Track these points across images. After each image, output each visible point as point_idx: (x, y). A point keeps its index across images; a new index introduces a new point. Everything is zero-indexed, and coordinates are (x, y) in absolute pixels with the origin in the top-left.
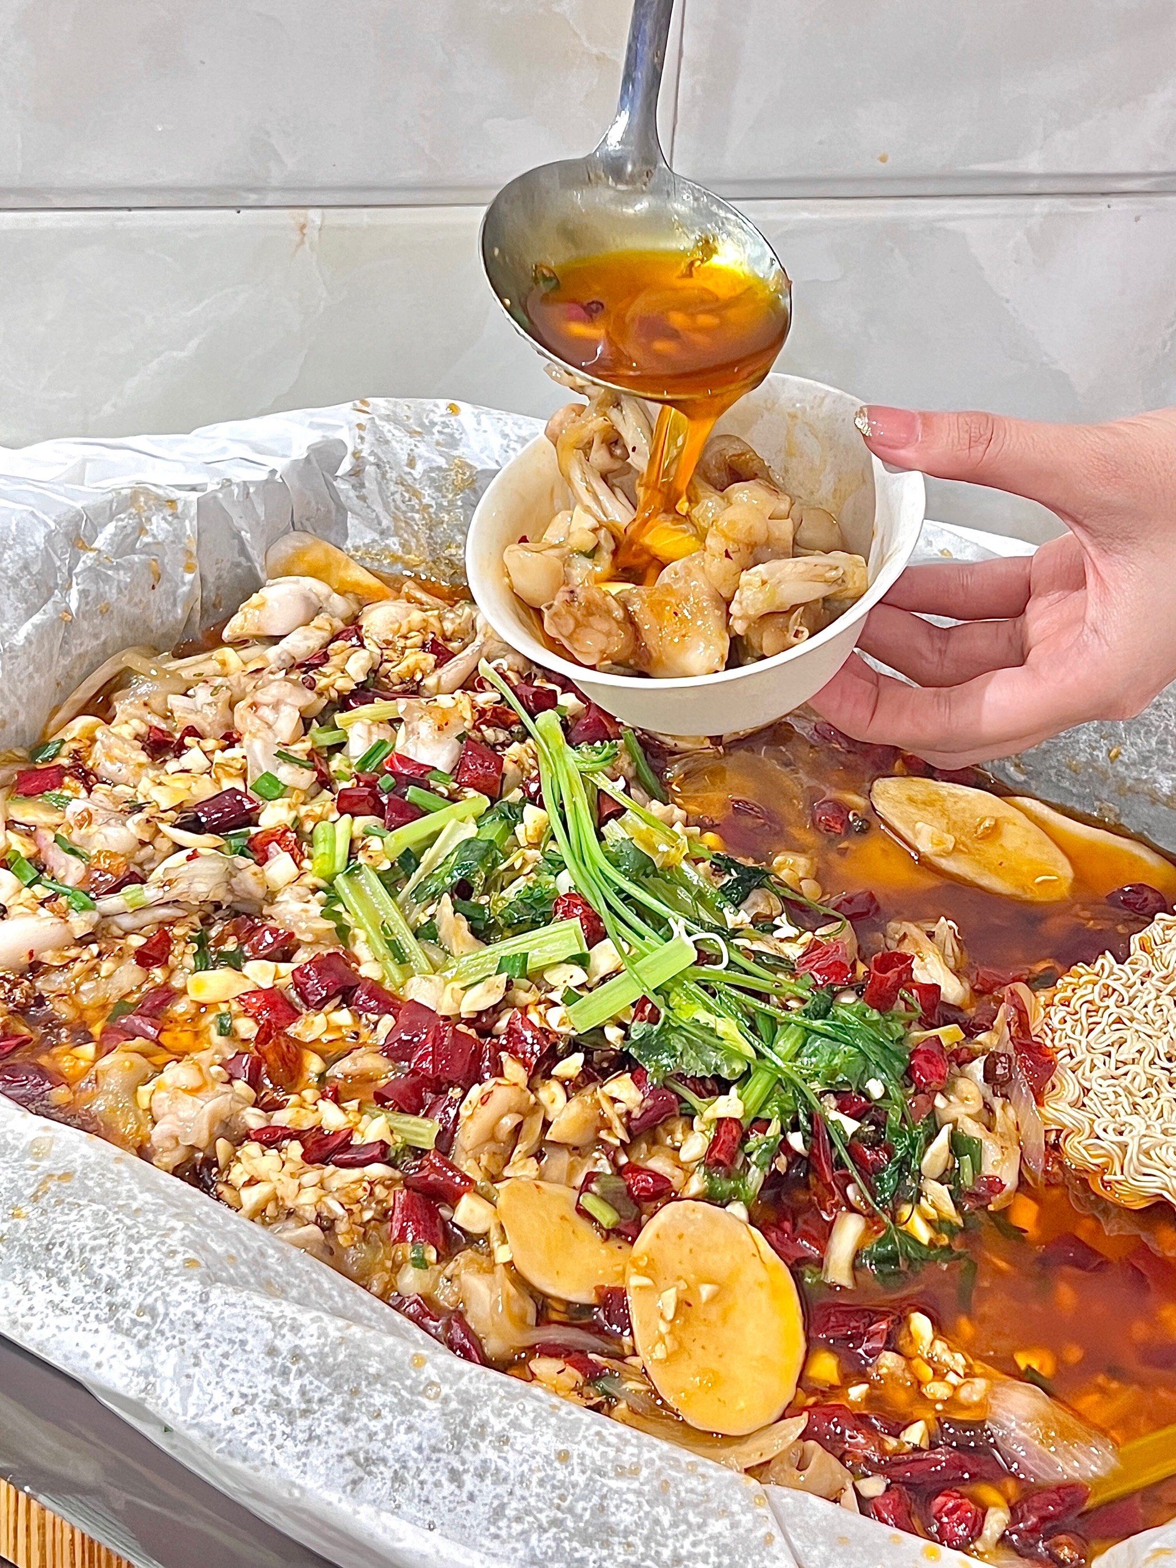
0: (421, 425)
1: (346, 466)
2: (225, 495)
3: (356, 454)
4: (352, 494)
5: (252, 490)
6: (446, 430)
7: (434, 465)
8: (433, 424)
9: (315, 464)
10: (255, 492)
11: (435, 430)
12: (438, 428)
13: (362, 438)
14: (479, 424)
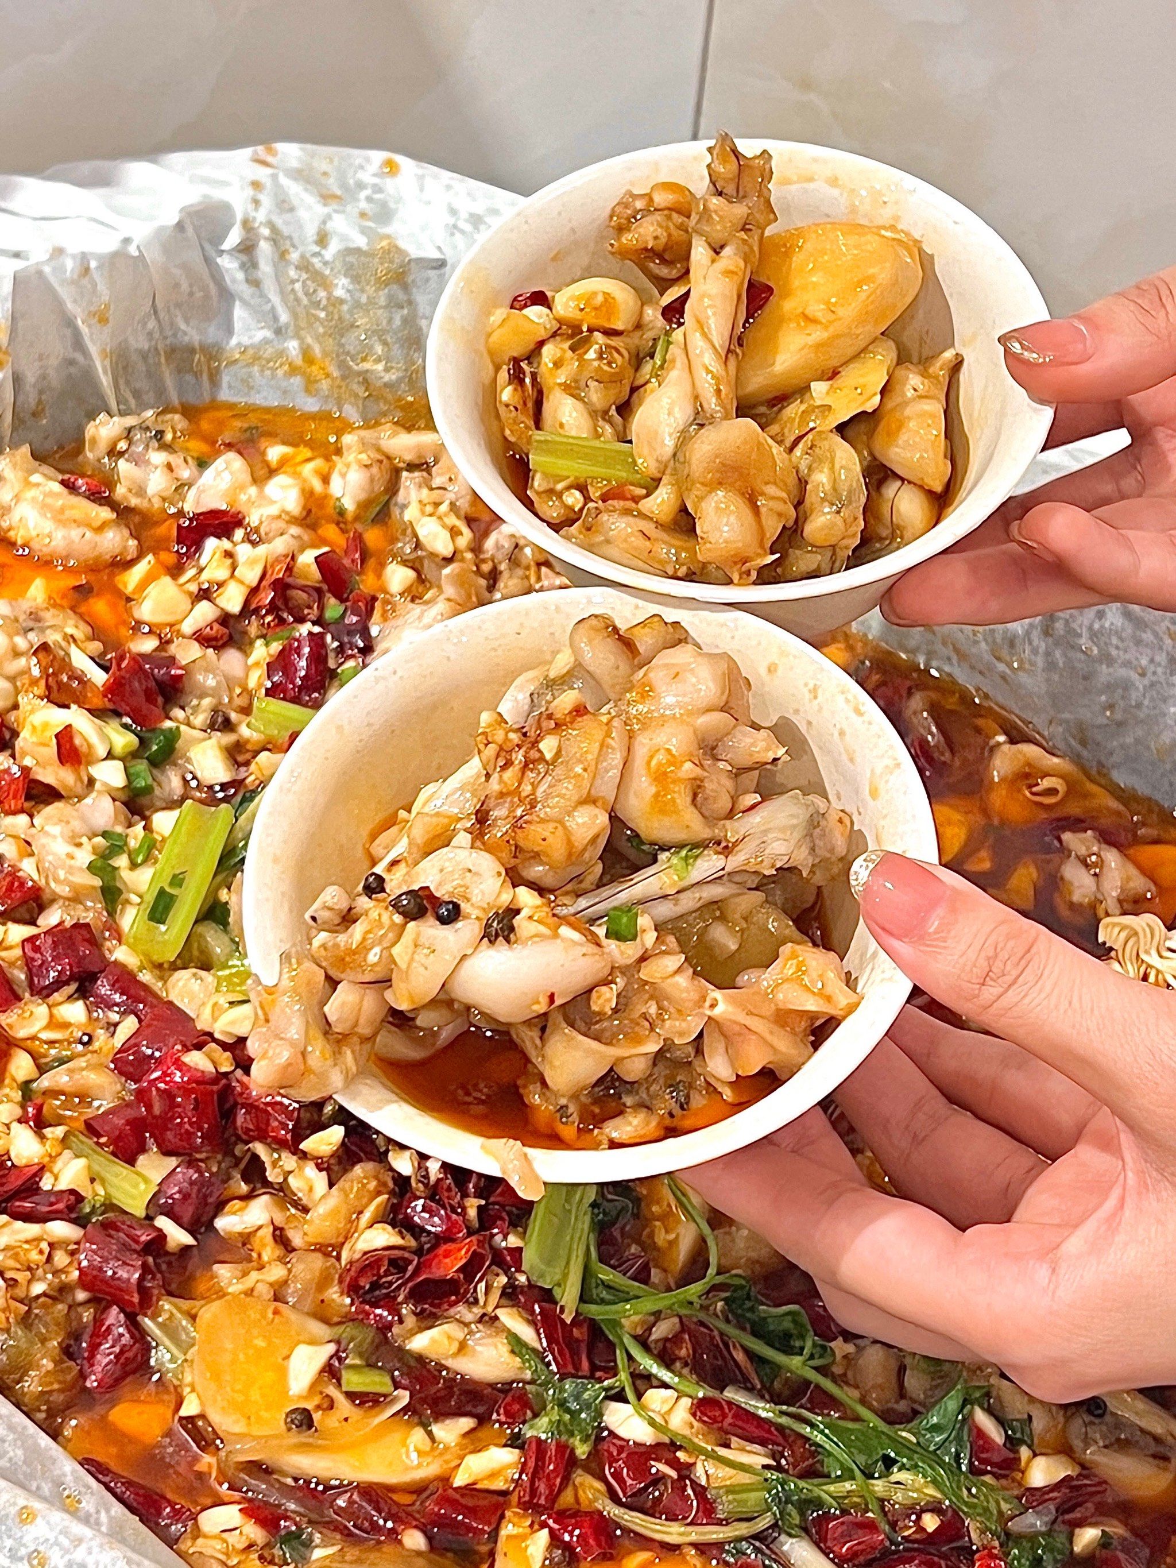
0: (344, 186)
1: (234, 238)
2: (54, 269)
3: (247, 225)
4: (240, 276)
5: (93, 264)
6: (377, 196)
7: (352, 245)
8: (361, 186)
9: (190, 232)
10: (97, 268)
11: (363, 195)
12: (367, 192)
13: (256, 202)
14: (422, 190)
